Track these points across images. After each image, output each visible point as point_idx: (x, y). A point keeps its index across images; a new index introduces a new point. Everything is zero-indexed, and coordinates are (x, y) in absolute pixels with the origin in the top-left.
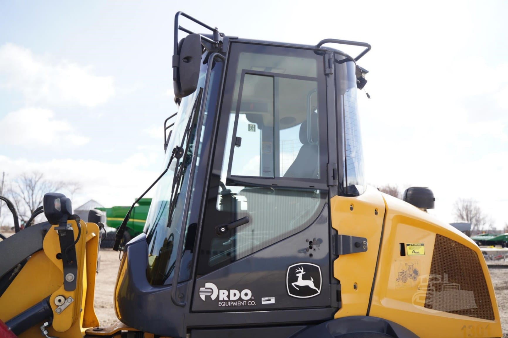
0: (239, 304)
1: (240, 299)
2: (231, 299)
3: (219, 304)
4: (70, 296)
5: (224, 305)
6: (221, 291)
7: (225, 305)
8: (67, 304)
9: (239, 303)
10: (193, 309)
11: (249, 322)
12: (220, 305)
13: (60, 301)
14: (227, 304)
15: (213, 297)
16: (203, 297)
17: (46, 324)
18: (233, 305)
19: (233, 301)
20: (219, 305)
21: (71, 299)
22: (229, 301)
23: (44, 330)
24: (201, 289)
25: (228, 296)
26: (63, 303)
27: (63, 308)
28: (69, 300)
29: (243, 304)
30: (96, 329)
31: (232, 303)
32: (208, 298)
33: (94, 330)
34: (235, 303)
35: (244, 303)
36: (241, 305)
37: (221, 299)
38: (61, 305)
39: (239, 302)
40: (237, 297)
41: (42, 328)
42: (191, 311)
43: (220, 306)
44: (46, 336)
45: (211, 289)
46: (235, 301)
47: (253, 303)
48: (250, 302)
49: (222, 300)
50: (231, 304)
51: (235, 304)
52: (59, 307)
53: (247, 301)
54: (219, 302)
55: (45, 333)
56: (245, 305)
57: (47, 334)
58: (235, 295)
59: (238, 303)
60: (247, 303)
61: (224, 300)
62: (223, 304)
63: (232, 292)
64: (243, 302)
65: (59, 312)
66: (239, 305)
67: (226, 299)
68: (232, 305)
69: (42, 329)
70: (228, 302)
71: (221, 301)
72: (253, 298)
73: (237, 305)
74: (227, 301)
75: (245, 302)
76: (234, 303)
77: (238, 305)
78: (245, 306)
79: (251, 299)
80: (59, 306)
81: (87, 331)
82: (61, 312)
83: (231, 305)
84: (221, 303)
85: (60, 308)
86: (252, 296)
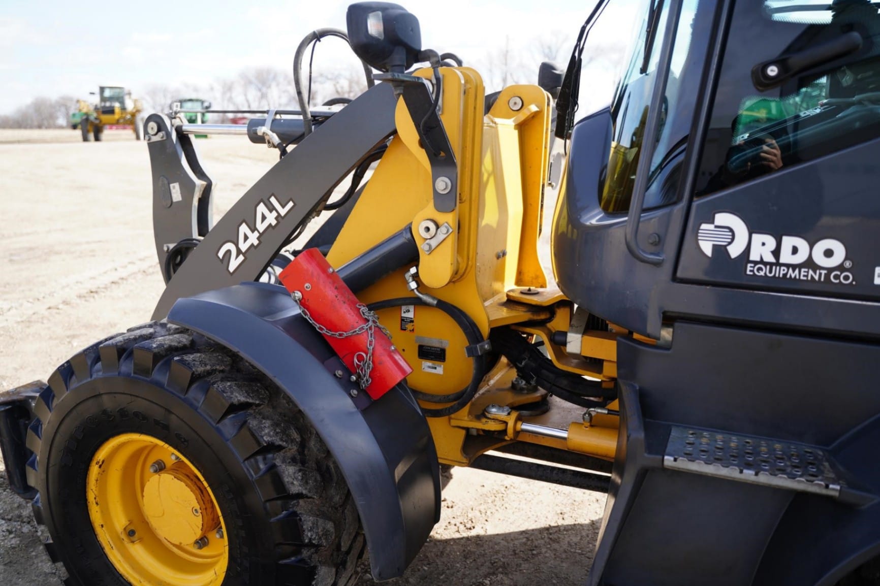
0: (804, 276)
1: (810, 263)
2: (783, 260)
3: (749, 268)
4: (447, 222)
5: (762, 273)
6: (757, 238)
7: (765, 273)
8: (441, 236)
9: (806, 274)
10: (679, 274)
11: (828, 323)
12: (751, 271)
13: (428, 229)
14: (771, 272)
15: (735, 251)
16: (707, 248)
17: (413, 270)
18: (788, 276)
19: (788, 266)
20: (748, 273)
21: (446, 227)
22: (778, 264)
23: (411, 280)
24: (704, 226)
25: (776, 253)
26: (433, 235)
27: (434, 243)
28: (443, 230)
29: (816, 278)
30: (526, 292)
31: (784, 270)
32: (720, 251)
33: (522, 293)
34: (794, 271)
35: (820, 274)
36: (809, 278)
37: (754, 256)
38: (429, 237)
39: (806, 270)
40: (800, 258)
41: (408, 276)
42: (675, 278)
43: (751, 273)
44: (415, 291)
45: (731, 230)
46: (794, 267)
47: (846, 278)
48: (838, 273)
49: (758, 259)
50: (782, 272)
51: (792, 274)
52: (428, 241)
53: (830, 270)
54: (749, 265)
55: (413, 285)
56: (822, 279)
57: (417, 288)
58: (795, 250)
59: (802, 273)
60: (827, 276)
61: (762, 261)
62: (760, 269)
63: (788, 242)
64: (818, 272)
65: (428, 251)
66: (805, 278)
67: (770, 258)
68: (785, 275)
69: (407, 279)
70: (774, 268)
71: (756, 263)
72: (848, 264)
73: (797, 277)
74: (771, 264)
75: (824, 272)
76: (791, 270)
77: (802, 278)
78: (822, 282)
79: (841, 268)
80: (427, 239)
81: (509, 293)
82: (431, 251)
83: (781, 276)
84: (754, 267)
85: (428, 244)
86: (846, 259)
